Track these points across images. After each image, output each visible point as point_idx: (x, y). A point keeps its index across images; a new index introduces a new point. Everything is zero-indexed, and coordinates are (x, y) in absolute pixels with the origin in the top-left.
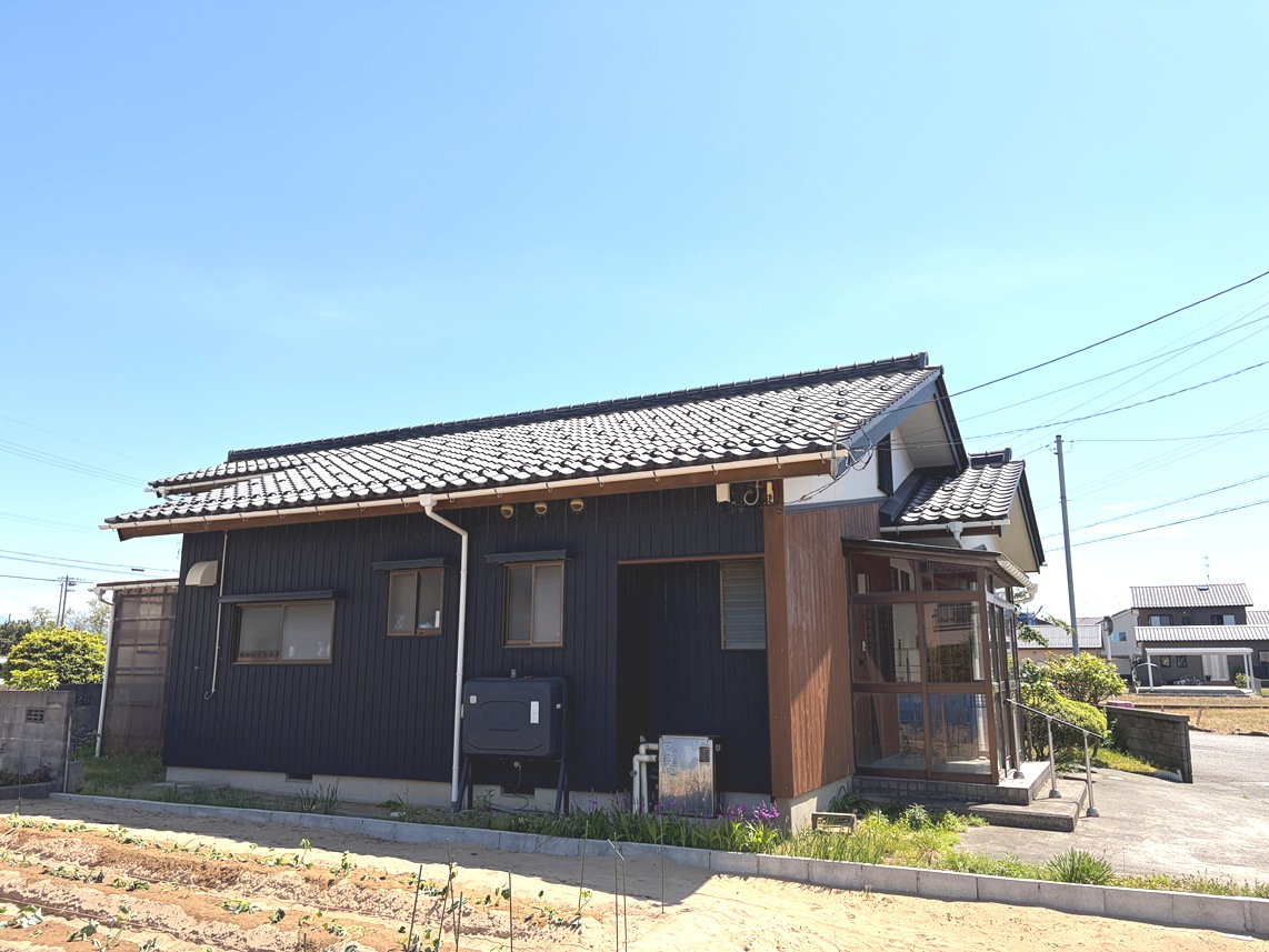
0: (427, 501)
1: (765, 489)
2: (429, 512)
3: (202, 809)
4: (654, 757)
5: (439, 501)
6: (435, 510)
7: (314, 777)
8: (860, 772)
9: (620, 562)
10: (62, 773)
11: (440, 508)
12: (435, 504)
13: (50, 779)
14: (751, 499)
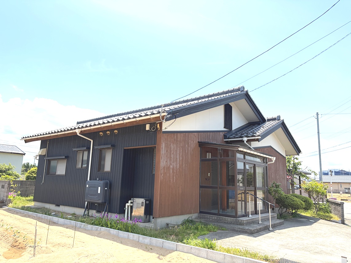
0: (78, 131)
1: (157, 126)
2: (78, 134)
3: (26, 212)
4: (132, 204)
5: (81, 131)
6: (80, 133)
7: (60, 206)
8: (201, 212)
9: (124, 148)
10: (6, 201)
11: (81, 133)
12: (80, 132)
13: (4, 203)
14: (153, 129)
